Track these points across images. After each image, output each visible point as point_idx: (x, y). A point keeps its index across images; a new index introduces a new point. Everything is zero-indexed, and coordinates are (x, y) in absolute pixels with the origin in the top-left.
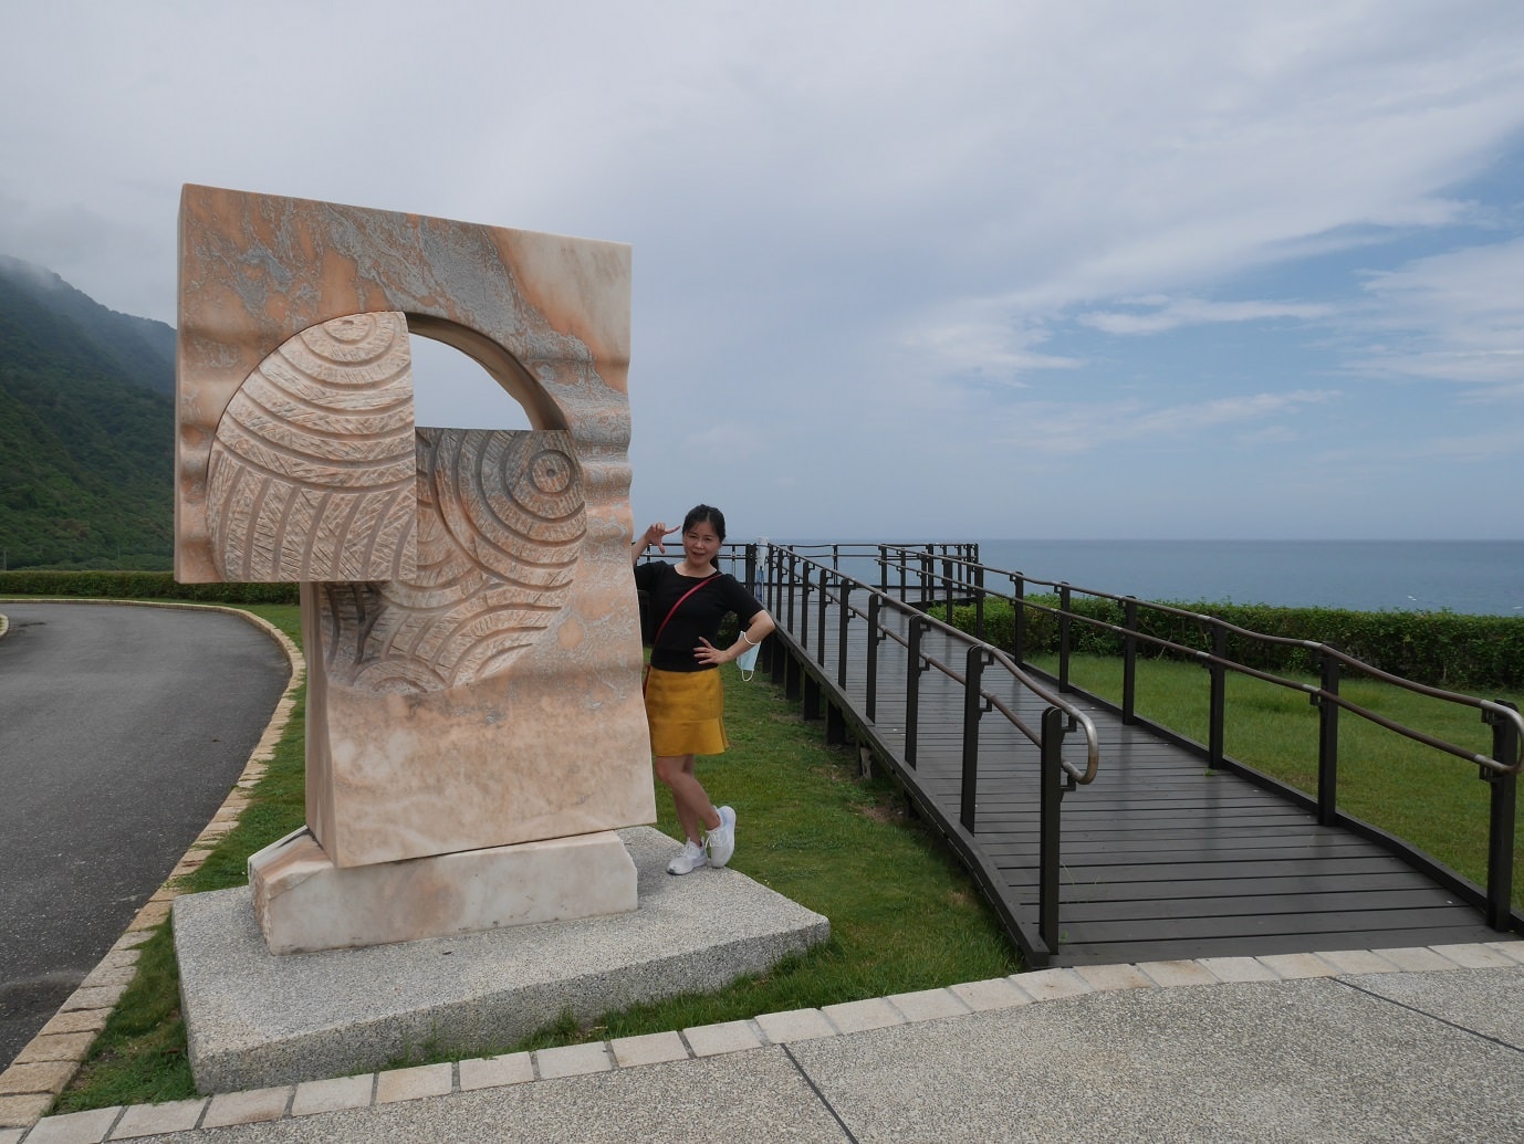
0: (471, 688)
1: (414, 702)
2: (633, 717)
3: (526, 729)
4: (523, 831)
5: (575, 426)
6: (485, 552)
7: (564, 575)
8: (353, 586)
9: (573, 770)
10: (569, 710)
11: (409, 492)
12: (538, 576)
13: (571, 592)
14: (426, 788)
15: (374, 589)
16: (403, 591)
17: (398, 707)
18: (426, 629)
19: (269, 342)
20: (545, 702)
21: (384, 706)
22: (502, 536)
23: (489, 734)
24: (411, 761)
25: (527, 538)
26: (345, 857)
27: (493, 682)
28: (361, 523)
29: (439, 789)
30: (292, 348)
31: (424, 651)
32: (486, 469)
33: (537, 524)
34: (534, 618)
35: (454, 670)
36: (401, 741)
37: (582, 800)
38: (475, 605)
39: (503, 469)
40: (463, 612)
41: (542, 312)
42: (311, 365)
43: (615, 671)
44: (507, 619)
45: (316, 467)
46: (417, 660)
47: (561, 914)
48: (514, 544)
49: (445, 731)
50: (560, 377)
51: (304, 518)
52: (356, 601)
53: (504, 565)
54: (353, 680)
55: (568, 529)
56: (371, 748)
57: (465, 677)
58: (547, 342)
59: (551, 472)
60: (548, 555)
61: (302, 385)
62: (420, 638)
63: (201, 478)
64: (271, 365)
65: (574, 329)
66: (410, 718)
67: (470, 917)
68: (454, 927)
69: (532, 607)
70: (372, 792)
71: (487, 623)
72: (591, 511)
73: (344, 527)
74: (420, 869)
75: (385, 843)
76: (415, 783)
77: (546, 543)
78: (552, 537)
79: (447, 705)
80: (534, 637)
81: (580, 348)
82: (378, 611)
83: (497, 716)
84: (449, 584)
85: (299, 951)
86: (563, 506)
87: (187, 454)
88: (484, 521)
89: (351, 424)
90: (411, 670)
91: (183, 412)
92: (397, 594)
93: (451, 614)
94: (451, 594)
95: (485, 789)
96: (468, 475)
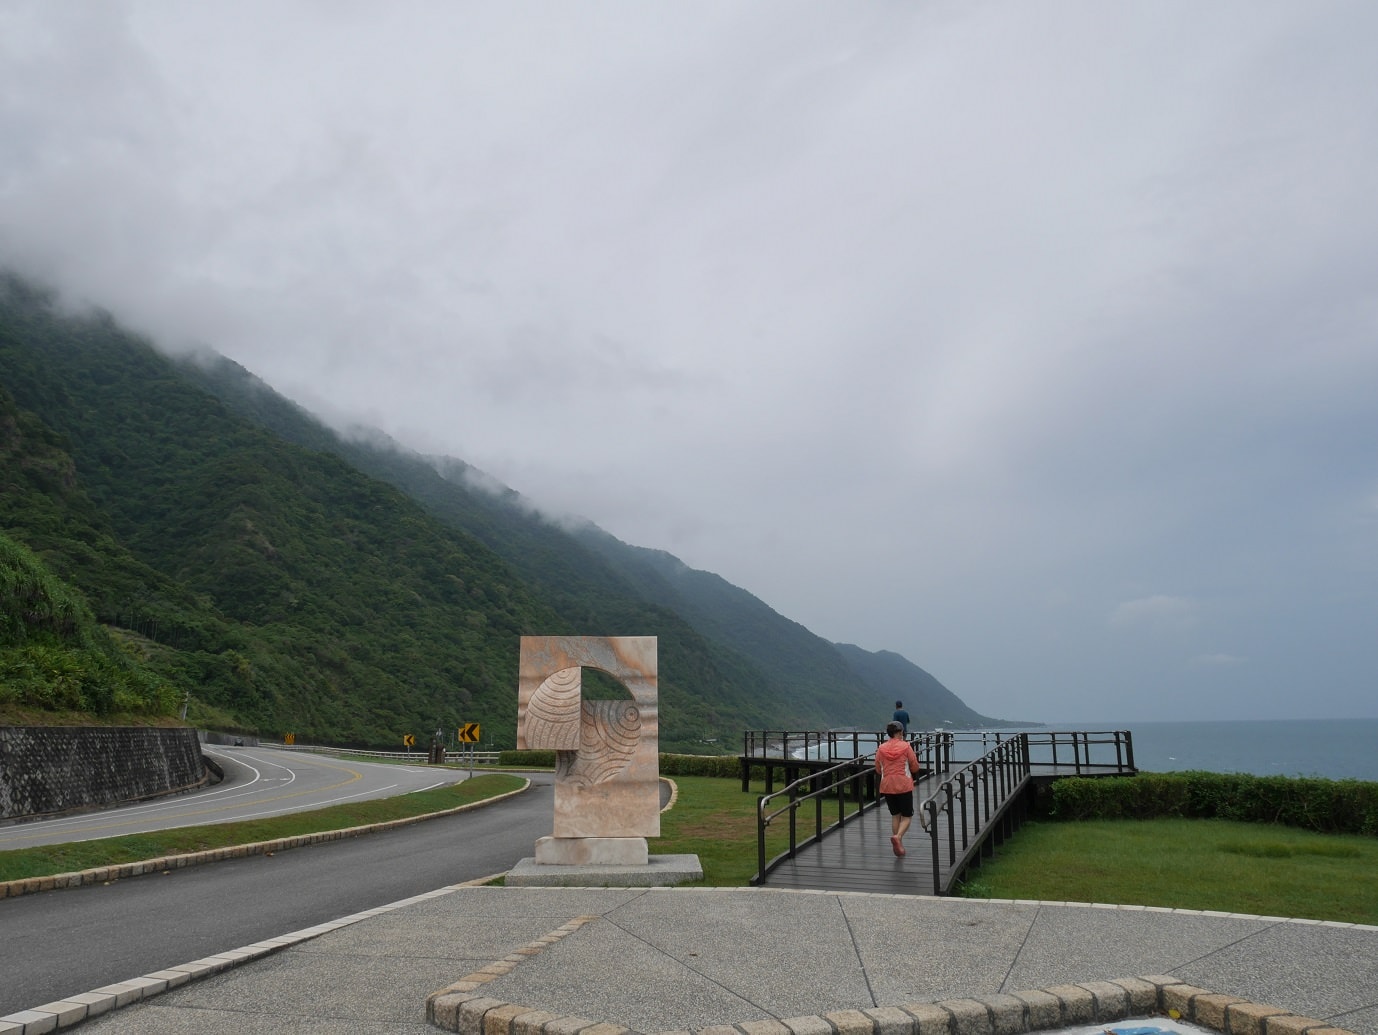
0: (600, 785)
1: (581, 789)
2: (655, 798)
3: (615, 801)
4: (612, 833)
5: (637, 699)
6: (610, 741)
7: (634, 749)
8: (567, 752)
9: (631, 815)
10: (632, 795)
11: (577, 723)
12: (626, 749)
13: (635, 755)
14: (582, 816)
15: (574, 753)
16: (582, 753)
17: (576, 790)
18: (589, 765)
19: (542, 679)
20: (624, 792)
21: (572, 789)
22: (615, 736)
23: (604, 800)
24: (577, 807)
25: (623, 736)
26: (556, 834)
27: (607, 783)
28: (563, 732)
29: (586, 817)
30: (548, 680)
31: (587, 773)
32: (611, 713)
33: (627, 732)
34: (623, 763)
35: (596, 779)
36: (575, 800)
37: (633, 826)
38: (605, 759)
39: (616, 713)
40: (602, 760)
41: (626, 662)
42: (553, 686)
43: (649, 783)
44: (615, 764)
45: (551, 716)
46: (585, 776)
47: (622, 863)
48: (618, 738)
49: (589, 798)
50: (633, 682)
51: (547, 731)
52: (568, 757)
53: (615, 746)
54: (564, 780)
55: (636, 734)
56: (566, 802)
57: (599, 781)
58: (627, 672)
59: (631, 714)
60: (630, 742)
61: (549, 692)
62: (587, 769)
63: (524, 718)
64: (543, 686)
65: (637, 667)
66: (579, 793)
67: (593, 859)
68: (588, 862)
69: (623, 760)
70: (565, 815)
71: (608, 765)
72: (643, 728)
73: (558, 734)
74: (578, 841)
75: (568, 831)
76: (579, 814)
77: (630, 738)
78: (631, 736)
79: (591, 790)
80: (620, 770)
81: (638, 673)
82: (574, 759)
83: (607, 795)
84: (597, 752)
85: (543, 864)
86: (635, 726)
87: (521, 712)
88: (610, 731)
89: (560, 703)
90: (582, 779)
91: (520, 700)
92: (581, 754)
93: (597, 761)
94: (598, 755)
95: (601, 819)
96: (605, 715)
